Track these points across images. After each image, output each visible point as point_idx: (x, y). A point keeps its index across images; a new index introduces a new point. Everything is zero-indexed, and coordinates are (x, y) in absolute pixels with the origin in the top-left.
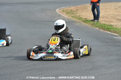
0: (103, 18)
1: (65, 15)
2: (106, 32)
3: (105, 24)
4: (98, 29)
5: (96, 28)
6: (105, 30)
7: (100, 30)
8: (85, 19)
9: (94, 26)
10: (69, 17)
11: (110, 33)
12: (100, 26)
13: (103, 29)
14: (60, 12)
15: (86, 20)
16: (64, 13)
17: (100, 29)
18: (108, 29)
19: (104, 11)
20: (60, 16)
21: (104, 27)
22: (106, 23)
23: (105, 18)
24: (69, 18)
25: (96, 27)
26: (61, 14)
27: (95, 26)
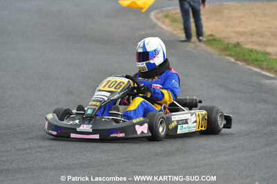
0: (252, 35)
1: (167, 26)
2: (250, 67)
3: (251, 51)
4: (233, 60)
5: (229, 58)
6: (248, 64)
7: (238, 62)
8: (211, 35)
9: (225, 53)
10: (175, 30)
11: (258, 70)
12: (240, 53)
13: (245, 61)
14: (158, 19)
15: (211, 38)
16: (167, 21)
17: (237, 60)
18: (257, 60)
19: (260, 21)
20: (154, 26)
21: (247, 57)
22: (256, 47)
23: (255, 36)
24: (175, 32)
25: (230, 55)
26: (159, 23)
27: (229, 53)
